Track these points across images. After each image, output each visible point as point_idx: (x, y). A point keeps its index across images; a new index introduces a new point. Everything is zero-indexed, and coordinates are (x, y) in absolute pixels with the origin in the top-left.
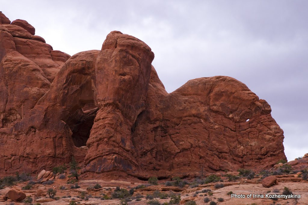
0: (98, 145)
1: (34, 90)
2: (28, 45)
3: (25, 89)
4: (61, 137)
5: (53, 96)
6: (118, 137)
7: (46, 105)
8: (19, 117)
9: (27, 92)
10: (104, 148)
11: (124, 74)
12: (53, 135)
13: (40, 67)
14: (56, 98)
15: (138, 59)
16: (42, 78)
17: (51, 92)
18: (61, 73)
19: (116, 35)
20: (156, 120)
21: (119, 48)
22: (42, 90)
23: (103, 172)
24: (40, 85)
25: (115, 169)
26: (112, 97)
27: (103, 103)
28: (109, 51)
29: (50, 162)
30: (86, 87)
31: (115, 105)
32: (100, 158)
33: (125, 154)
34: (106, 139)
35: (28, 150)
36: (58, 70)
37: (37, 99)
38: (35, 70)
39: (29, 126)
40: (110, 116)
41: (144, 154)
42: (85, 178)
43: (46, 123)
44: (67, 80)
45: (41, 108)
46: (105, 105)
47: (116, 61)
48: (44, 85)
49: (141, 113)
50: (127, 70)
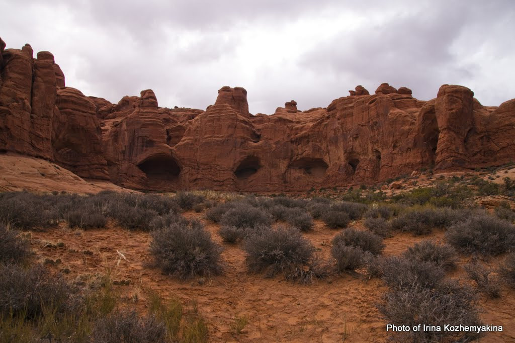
0: (442, 154)
1: (406, 127)
2: (402, 103)
3: (402, 128)
4: (425, 151)
5: (417, 129)
6: (453, 147)
7: (414, 134)
8: (401, 144)
9: (403, 130)
10: (445, 154)
11: (452, 110)
12: (420, 151)
13: (409, 114)
14: (419, 130)
15: (460, 98)
16: (410, 120)
17: (415, 127)
18: (420, 115)
19: (445, 87)
20: (481, 132)
21: (447, 94)
22: (411, 127)
23: (446, 168)
24: (409, 124)
25: (453, 165)
26: (446, 124)
27: (442, 129)
28: (441, 97)
29: (420, 166)
30: (434, 121)
31: (448, 129)
32: (443, 160)
33: (459, 156)
34: (445, 149)
35: (408, 161)
36: (418, 113)
37: (409, 132)
38: (406, 116)
39: (407, 147)
40: (447, 135)
41: (475, 154)
42: (437, 173)
43: (415, 145)
44: (423, 119)
45: (411, 137)
46: (443, 130)
47: (446, 103)
48: (413, 124)
49: (470, 130)
50: (454, 106)
